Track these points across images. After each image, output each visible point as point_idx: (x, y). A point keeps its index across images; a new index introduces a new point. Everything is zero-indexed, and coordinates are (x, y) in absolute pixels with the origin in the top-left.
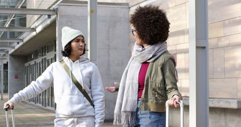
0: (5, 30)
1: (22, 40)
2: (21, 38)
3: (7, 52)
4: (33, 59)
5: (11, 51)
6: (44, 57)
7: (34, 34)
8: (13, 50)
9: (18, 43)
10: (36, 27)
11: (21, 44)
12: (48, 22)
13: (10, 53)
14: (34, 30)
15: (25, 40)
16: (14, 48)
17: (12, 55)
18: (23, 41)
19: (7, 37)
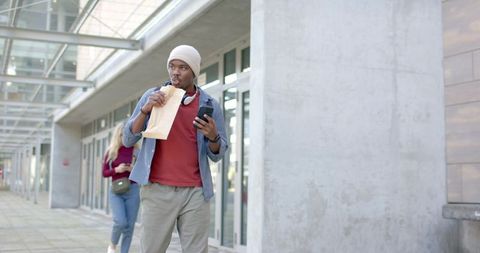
1: (94, 84)
3: (51, 118)
4: (104, 129)
5: (60, 113)
8: (65, 111)
9: (85, 89)
11: (90, 91)
13: (56, 119)
15: (100, 84)
16: (68, 106)
17: (60, 123)
18: (95, 86)
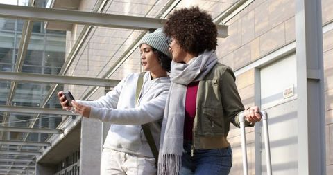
0: (30, 131)
1: (50, 144)
2: (49, 141)
3: (35, 159)
4: (64, 168)
5: (39, 158)
6: (74, 165)
7: (62, 136)
8: (41, 157)
9: (46, 147)
10: (64, 129)
11: (49, 148)
12: (75, 123)
13: (37, 160)
14: (61, 131)
15: (53, 144)
16: (42, 153)
17: (39, 163)
19: (37, 140)
